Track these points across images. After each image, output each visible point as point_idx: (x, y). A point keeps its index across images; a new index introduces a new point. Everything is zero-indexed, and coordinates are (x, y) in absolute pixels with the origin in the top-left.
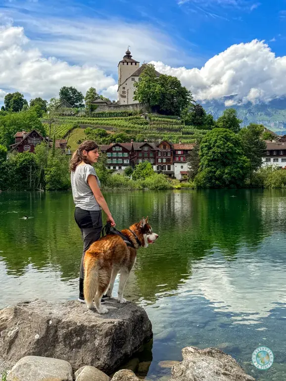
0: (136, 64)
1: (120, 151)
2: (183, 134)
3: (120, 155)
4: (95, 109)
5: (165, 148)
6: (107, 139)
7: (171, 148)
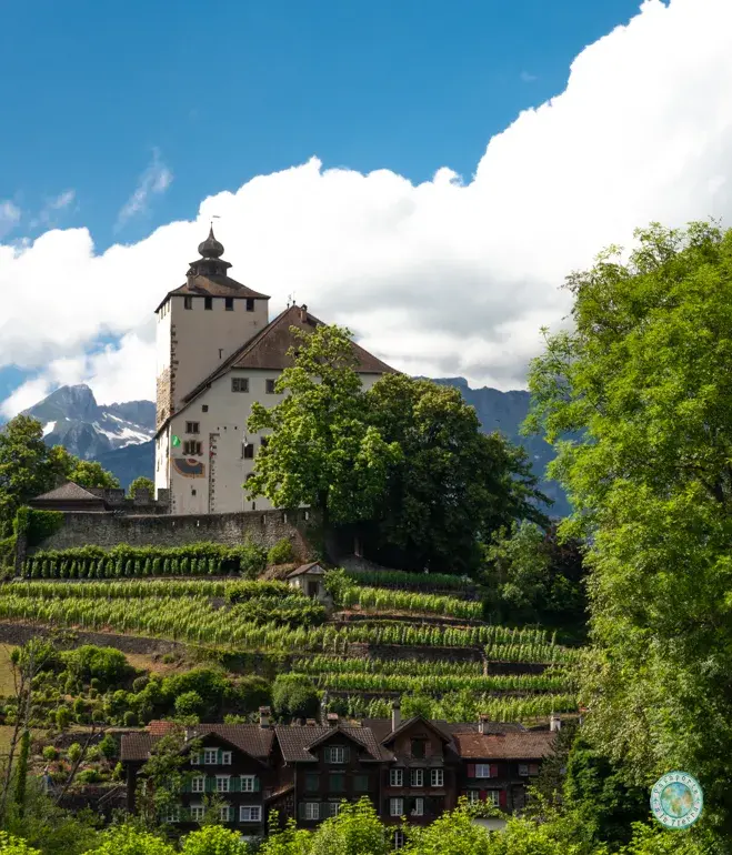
0: (250, 307)
1: (221, 769)
2: (492, 672)
3: (224, 783)
4: (51, 533)
5: (419, 751)
6: (132, 698)
7: (446, 752)
